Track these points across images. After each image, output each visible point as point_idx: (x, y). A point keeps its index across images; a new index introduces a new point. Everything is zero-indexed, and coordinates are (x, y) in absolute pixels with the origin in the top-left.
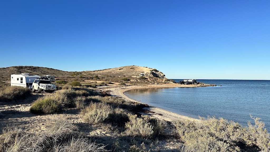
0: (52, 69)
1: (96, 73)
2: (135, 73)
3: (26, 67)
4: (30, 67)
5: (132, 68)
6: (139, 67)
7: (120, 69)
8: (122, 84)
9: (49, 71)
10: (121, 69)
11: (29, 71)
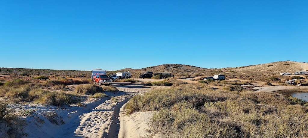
0: (193, 66)
1: (238, 70)
2: (289, 71)
3: (172, 65)
4: (175, 65)
5: (285, 65)
6: (296, 63)
7: (269, 66)
8: (267, 84)
9: (191, 68)
10: (271, 65)
11: (174, 69)
